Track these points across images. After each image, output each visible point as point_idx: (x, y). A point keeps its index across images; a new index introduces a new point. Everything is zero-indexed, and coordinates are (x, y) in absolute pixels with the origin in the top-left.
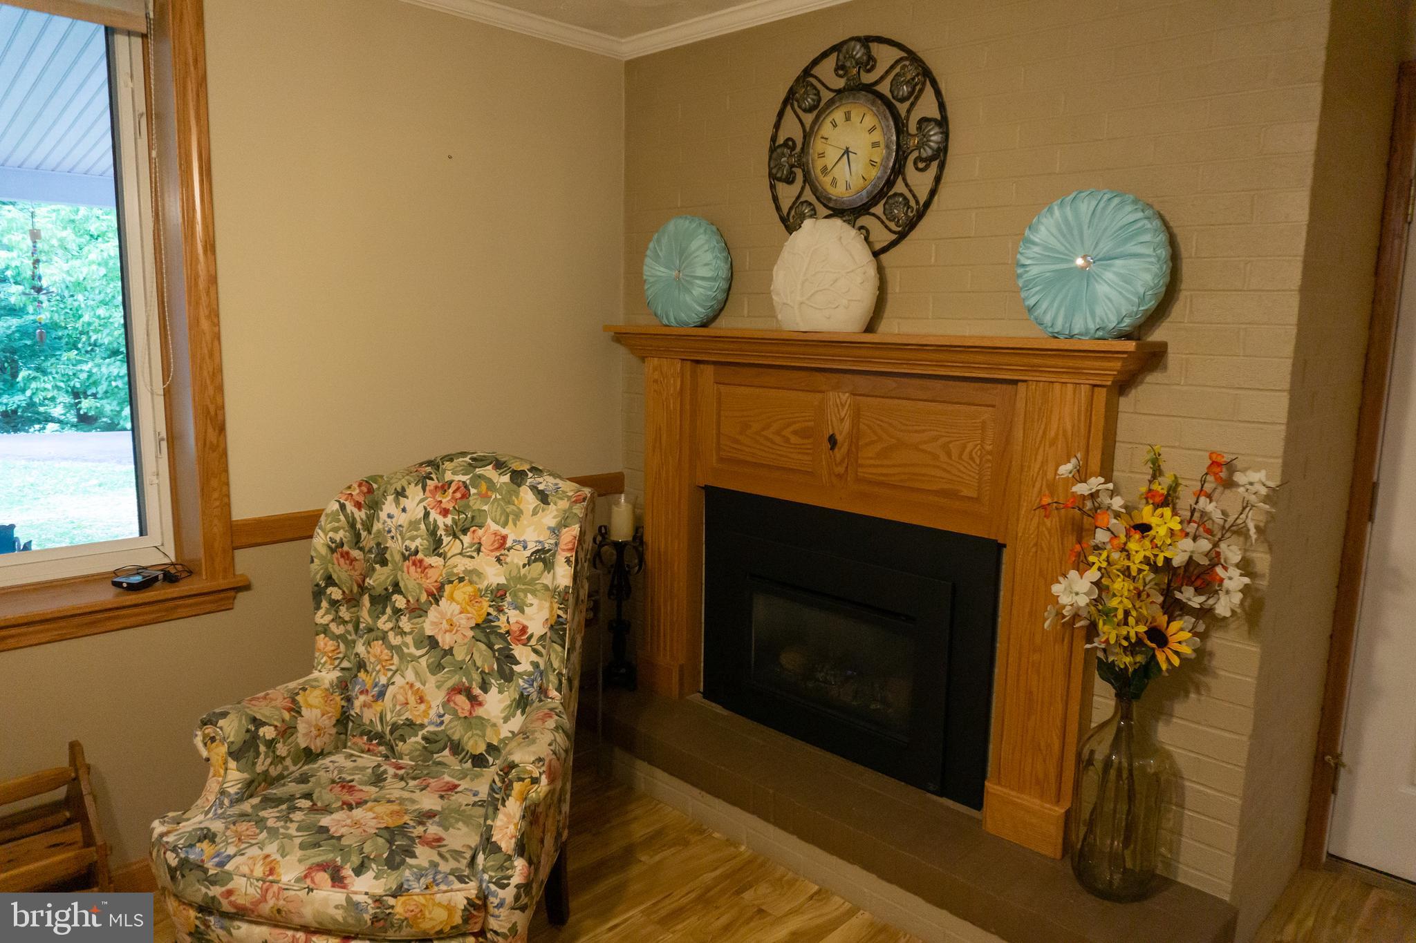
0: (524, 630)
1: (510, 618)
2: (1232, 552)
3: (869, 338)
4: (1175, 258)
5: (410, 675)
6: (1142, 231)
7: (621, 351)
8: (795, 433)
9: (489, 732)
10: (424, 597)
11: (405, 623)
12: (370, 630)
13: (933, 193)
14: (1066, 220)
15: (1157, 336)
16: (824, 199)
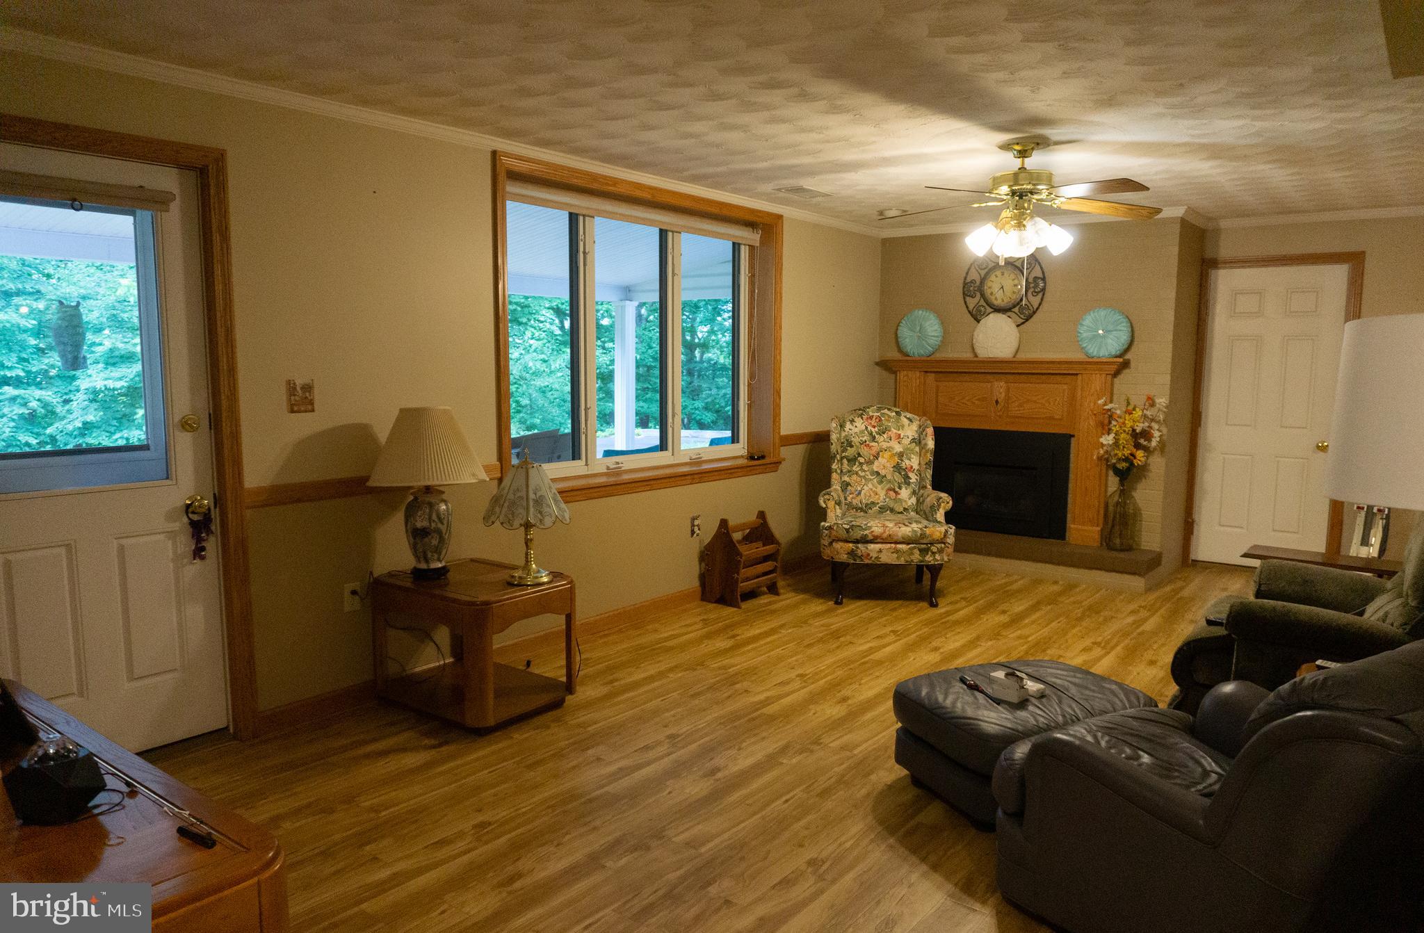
0: (912, 467)
1: (906, 463)
2: (1155, 426)
3: (1014, 360)
4: (1133, 331)
5: (870, 486)
6: (1123, 322)
7: (877, 367)
8: (978, 400)
9: (904, 504)
10: (872, 458)
11: (865, 467)
12: (849, 471)
13: (1040, 304)
14: (1095, 317)
15: (1127, 357)
16: (991, 305)
